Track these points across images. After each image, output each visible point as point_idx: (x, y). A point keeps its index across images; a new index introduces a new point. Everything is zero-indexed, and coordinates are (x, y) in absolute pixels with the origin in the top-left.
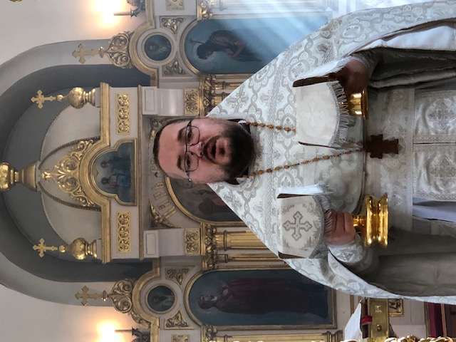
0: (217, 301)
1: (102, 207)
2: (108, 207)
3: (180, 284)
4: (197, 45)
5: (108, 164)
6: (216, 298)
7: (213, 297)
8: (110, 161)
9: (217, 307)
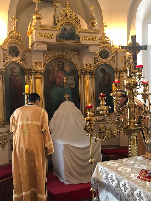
0: (14, 74)
1: (56, 27)
2: (56, 29)
3: (20, 60)
4: (105, 68)
5: (71, 31)
6: (15, 74)
7: (15, 73)
8: (72, 32)
9: (11, 74)
